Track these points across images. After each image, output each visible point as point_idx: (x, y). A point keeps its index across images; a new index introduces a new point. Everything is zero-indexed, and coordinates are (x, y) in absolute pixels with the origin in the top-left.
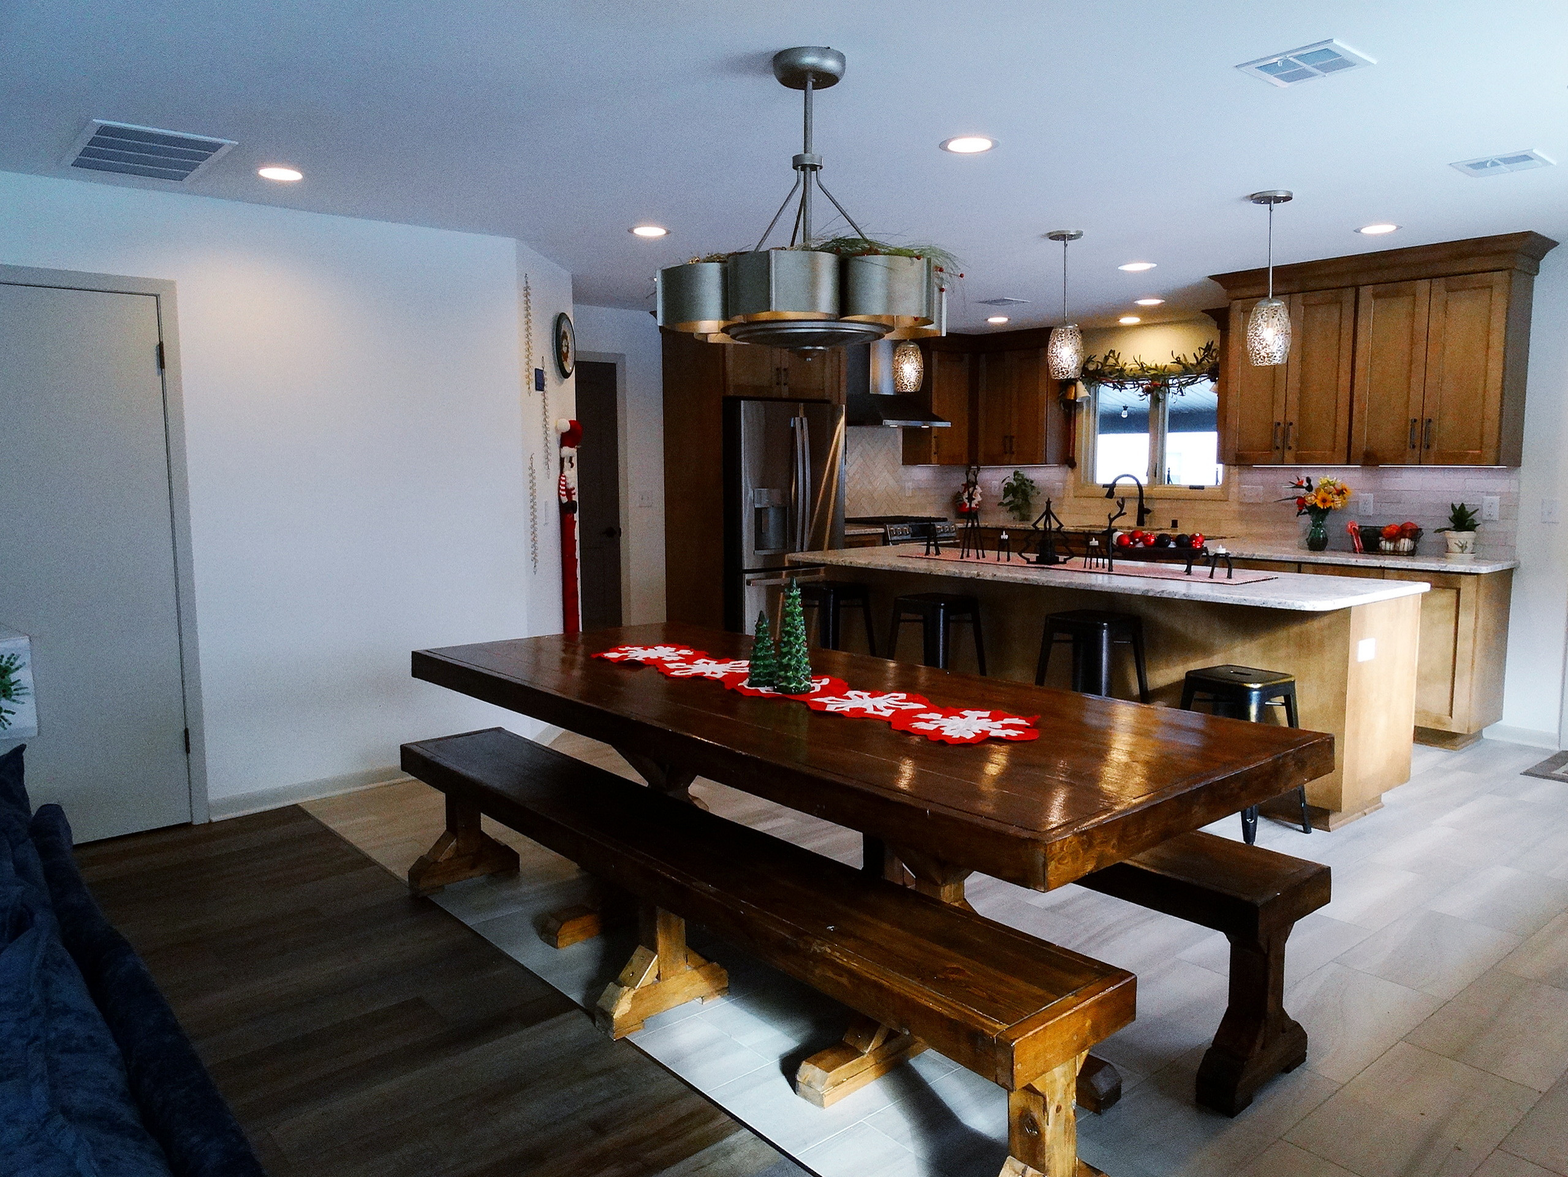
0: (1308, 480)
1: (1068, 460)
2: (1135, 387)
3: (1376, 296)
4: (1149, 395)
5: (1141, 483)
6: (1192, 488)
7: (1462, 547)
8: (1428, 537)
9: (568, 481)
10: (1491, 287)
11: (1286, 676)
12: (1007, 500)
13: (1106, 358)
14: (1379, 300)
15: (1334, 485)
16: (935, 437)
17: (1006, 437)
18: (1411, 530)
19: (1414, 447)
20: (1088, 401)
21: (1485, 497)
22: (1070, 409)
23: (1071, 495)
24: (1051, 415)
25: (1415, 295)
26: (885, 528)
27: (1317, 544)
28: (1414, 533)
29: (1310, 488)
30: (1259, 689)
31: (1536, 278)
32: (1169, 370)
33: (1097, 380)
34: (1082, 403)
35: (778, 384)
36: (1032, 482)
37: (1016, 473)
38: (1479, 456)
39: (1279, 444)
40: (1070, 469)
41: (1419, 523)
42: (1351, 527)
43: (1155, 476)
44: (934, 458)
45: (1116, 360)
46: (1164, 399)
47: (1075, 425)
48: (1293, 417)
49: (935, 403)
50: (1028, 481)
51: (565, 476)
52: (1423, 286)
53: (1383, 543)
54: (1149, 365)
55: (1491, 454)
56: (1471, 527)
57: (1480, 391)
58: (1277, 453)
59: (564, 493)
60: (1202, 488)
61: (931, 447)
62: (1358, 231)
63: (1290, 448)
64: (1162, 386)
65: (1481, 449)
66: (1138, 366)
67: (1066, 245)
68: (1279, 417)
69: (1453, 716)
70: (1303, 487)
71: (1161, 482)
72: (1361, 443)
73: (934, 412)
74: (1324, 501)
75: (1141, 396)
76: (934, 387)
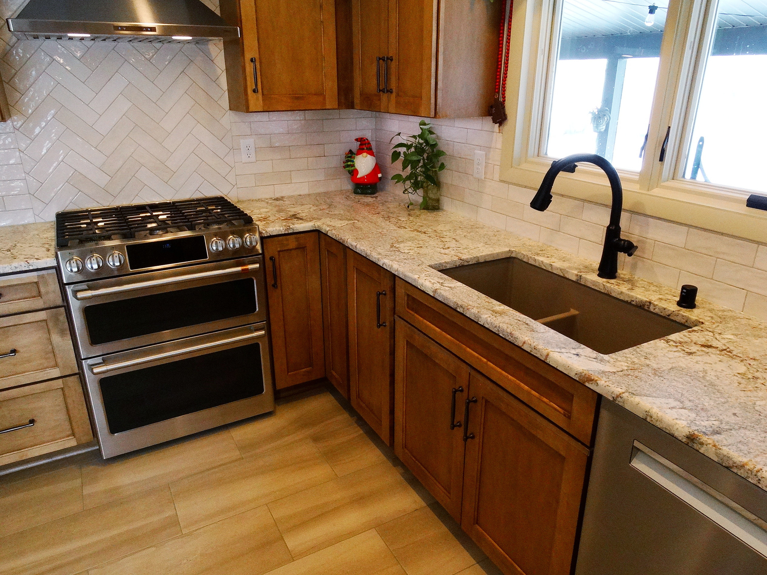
1: (495, 109)
16: (252, 60)
40: (497, 125)
61: (246, 78)
73: (247, 4)
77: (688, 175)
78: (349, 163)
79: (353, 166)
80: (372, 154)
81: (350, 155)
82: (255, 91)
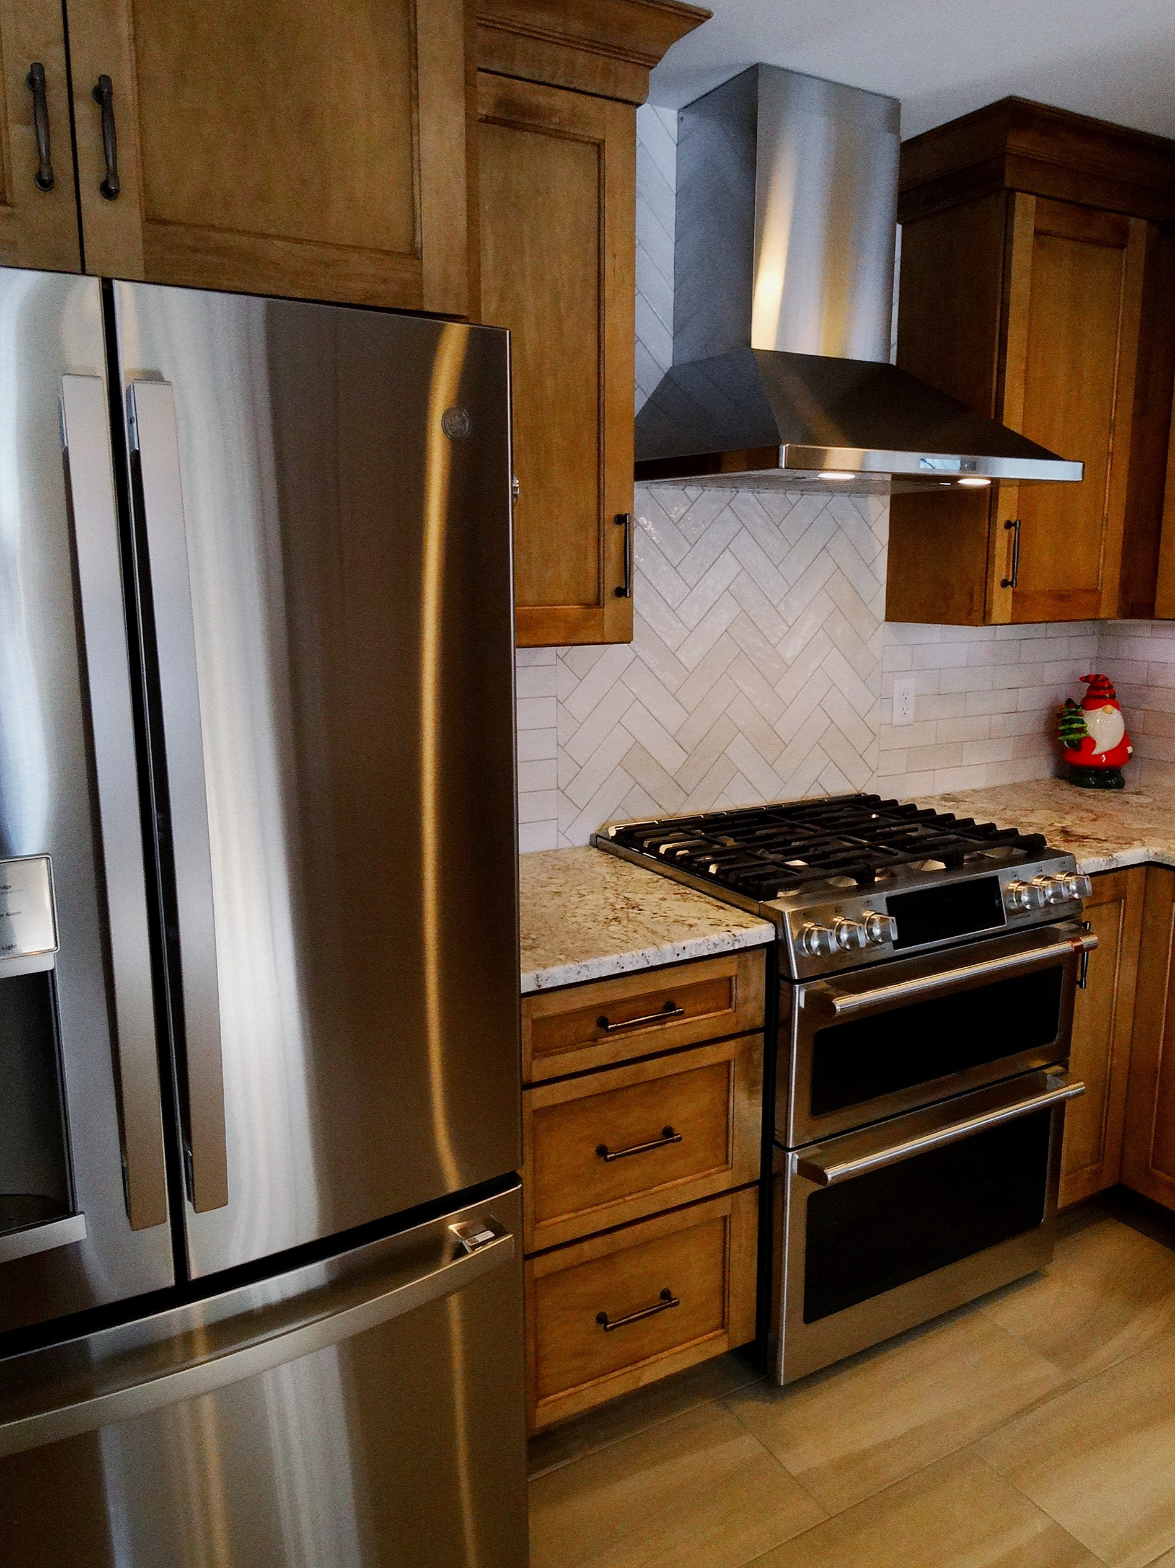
16: (1008, 525)
26: (776, 919)
61: (989, 560)
73: (1014, 420)
76: (1016, 336)
78: (1075, 726)
79: (1082, 730)
80: (1116, 706)
81: (1074, 710)
82: (1005, 584)
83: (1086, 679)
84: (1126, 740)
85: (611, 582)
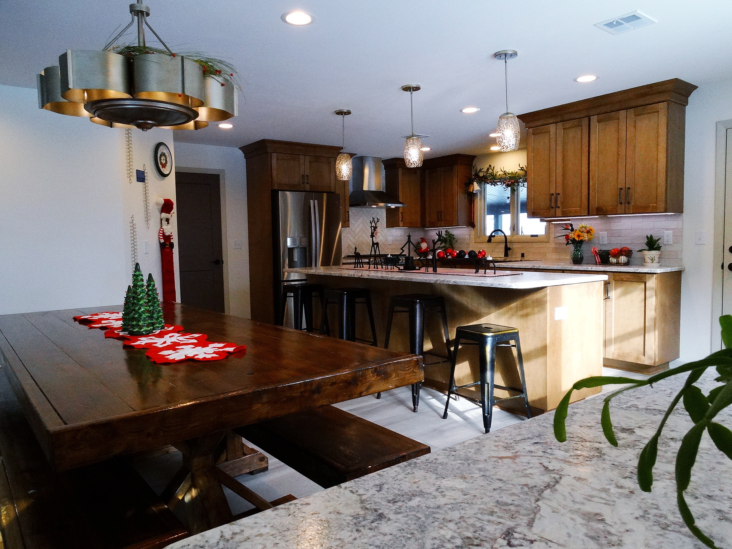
0: (571, 225)
1: (471, 224)
2: (501, 184)
3: (599, 121)
4: (509, 188)
5: (506, 234)
6: (532, 236)
7: (652, 260)
8: (635, 255)
9: (164, 231)
10: (658, 112)
11: (514, 329)
12: (442, 246)
13: (488, 169)
14: (602, 123)
15: (585, 228)
16: (401, 213)
17: (439, 212)
18: (625, 251)
19: (621, 203)
20: (481, 192)
21: (665, 231)
22: (471, 197)
23: (473, 242)
24: (460, 199)
25: (619, 119)
27: (577, 260)
28: (628, 253)
29: (572, 230)
30: (492, 336)
31: (687, 107)
32: (519, 175)
33: (483, 181)
34: (477, 193)
35: (303, 183)
36: (453, 235)
37: (446, 232)
38: (656, 207)
39: (553, 205)
40: (472, 228)
41: (630, 247)
42: (593, 250)
43: (514, 230)
44: (401, 224)
45: (493, 170)
46: (517, 189)
47: (474, 205)
48: (559, 190)
49: (401, 195)
50: (451, 235)
51: (163, 229)
52: (623, 113)
53: (611, 259)
54: (508, 172)
55: (662, 205)
56: (658, 248)
57: (655, 170)
58: (553, 211)
59: (162, 237)
60: (537, 236)
61: (399, 217)
62: (575, 80)
63: (559, 207)
64: (514, 182)
65: (657, 203)
66: (503, 173)
67: (411, 93)
68: (553, 191)
69: (645, 355)
70: (569, 229)
71: (518, 233)
72: (594, 204)
73: (400, 200)
74: (579, 236)
75: (505, 188)
76: (400, 186)
77: (520, 234)
79: (421, 246)
80: (426, 242)
81: (419, 244)
82: (401, 221)
83: (421, 238)
84: (428, 248)
85: (347, 220)
